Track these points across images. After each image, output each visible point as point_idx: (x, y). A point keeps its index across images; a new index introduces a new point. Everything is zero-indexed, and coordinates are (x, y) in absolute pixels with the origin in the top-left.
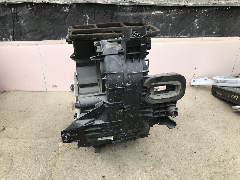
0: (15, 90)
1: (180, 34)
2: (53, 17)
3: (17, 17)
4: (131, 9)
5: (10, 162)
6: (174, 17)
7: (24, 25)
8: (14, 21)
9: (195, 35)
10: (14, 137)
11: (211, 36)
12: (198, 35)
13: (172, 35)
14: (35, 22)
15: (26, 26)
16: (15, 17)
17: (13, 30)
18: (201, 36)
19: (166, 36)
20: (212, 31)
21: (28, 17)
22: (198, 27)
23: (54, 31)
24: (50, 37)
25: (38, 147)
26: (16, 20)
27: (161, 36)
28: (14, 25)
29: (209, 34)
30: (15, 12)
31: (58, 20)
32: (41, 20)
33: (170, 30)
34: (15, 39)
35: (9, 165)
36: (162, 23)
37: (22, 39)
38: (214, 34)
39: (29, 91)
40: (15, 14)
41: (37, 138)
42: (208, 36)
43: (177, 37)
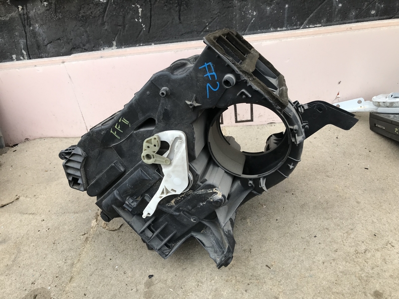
0: (42, 137)
1: (306, 22)
2: (84, 13)
3: (27, 19)
5: (16, 251)
7: (41, 31)
8: (24, 26)
9: (337, 21)
10: (29, 213)
11: (368, 19)
12: (341, 20)
13: (291, 25)
14: (56, 25)
15: (44, 32)
16: (25, 21)
17: (25, 41)
18: (347, 22)
19: (281, 28)
20: (369, 10)
21: (44, 18)
22: (340, 5)
23: (88, 36)
24: (83, 48)
25: (61, 227)
26: (27, 25)
27: (272, 29)
28: (26, 33)
29: (363, 16)
30: (24, 12)
31: (91, 17)
32: (66, 21)
33: (286, 16)
34: (31, 56)
35: (13, 257)
36: (270, 5)
37: (41, 55)
38: (373, 15)
39: (62, 138)
40: (24, 15)
41: (62, 213)
42: (362, 20)
43: (302, 27)
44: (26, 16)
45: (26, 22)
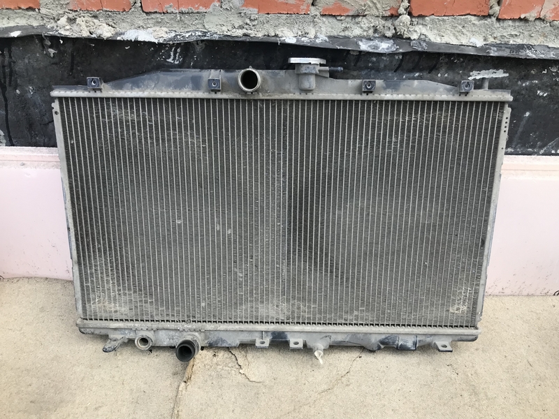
1: (552, 143)
3: (11, 75)
4: (394, 63)
6: (546, 91)
8: (3, 88)
13: (524, 145)
16: (5, 78)
17: (4, 113)
26: (10, 85)
28: (6, 100)
33: (520, 130)
34: (14, 141)
37: (34, 140)
43: (542, 151)
44: (7, 70)
45: (7, 80)
